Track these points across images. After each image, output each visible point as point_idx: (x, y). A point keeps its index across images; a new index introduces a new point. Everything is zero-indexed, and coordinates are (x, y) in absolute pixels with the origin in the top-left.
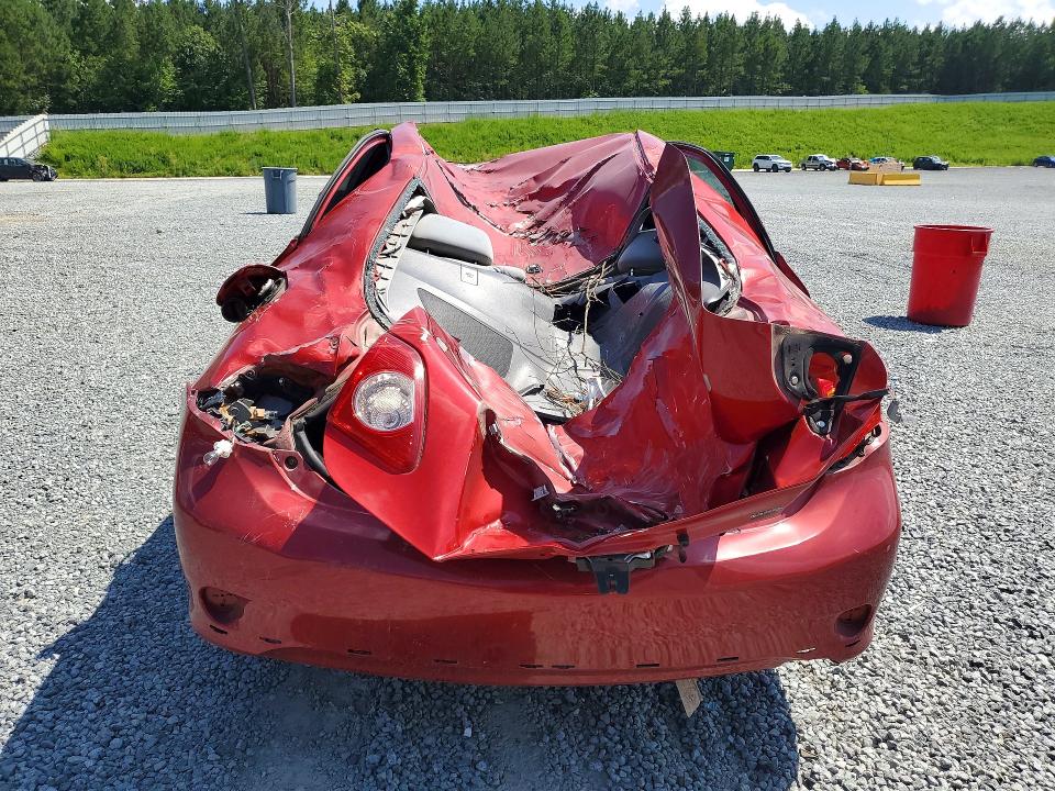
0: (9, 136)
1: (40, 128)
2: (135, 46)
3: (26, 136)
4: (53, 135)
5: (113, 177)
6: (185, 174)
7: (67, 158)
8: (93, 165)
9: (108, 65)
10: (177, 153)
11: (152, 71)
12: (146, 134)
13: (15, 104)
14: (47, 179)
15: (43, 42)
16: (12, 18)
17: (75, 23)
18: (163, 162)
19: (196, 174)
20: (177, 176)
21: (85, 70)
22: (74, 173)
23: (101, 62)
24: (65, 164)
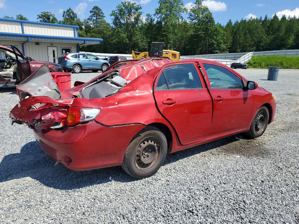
0: (241, 58)
1: (250, 55)
2: (284, 31)
3: (246, 58)
4: (253, 57)
5: (265, 68)
6: (287, 68)
7: (254, 63)
8: (260, 65)
9: (274, 38)
10: (286, 62)
11: (286, 39)
12: (279, 56)
13: (247, 49)
14: (246, 68)
15: (258, 33)
16: (251, 28)
17: (268, 27)
18: (281, 64)
19: (291, 68)
20: (285, 69)
21: (267, 39)
22: (255, 67)
23: (271, 37)
24: (253, 65)
